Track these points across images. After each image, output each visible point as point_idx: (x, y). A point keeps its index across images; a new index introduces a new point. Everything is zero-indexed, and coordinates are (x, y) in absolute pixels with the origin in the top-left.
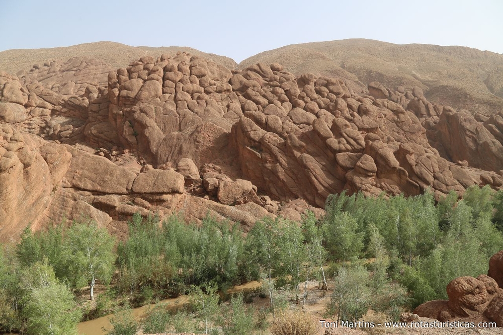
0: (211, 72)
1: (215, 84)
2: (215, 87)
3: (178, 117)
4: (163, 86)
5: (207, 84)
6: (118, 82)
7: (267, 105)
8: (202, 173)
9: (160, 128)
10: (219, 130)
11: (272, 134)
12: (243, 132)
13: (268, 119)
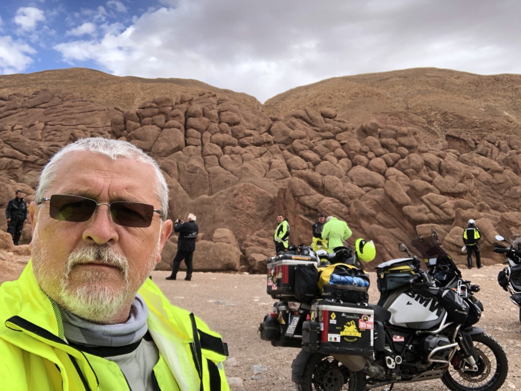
0: (245, 119)
1: (251, 135)
2: (252, 138)
3: (207, 177)
4: (186, 136)
5: (241, 135)
6: (125, 129)
7: (319, 162)
8: (243, 248)
9: (185, 190)
10: (262, 193)
11: (331, 200)
12: (295, 196)
13: (326, 180)
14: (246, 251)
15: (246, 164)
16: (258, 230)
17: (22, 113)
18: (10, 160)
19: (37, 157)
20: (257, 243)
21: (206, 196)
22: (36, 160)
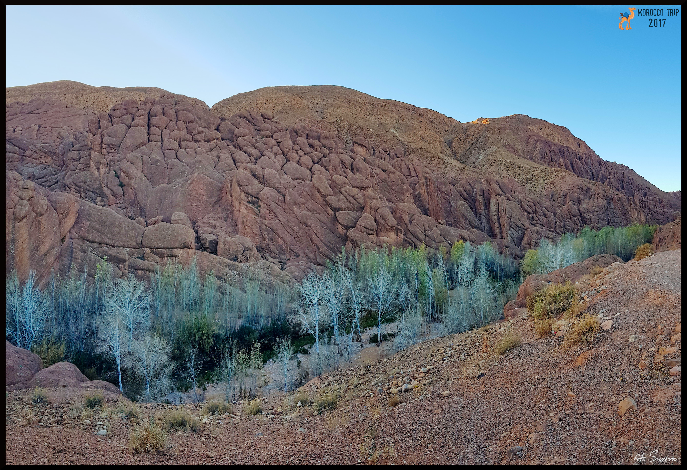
0: (198, 118)
1: (203, 132)
2: (203, 134)
3: (166, 168)
4: (149, 134)
5: (194, 132)
6: (100, 128)
7: (260, 158)
8: (196, 228)
9: (148, 179)
10: (212, 183)
11: (270, 189)
12: (240, 186)
13: (266, 172)
14: (199, 232)
15: (198, 158)
16: (208, 214)
20: (208, 225)
21: (164, 185)
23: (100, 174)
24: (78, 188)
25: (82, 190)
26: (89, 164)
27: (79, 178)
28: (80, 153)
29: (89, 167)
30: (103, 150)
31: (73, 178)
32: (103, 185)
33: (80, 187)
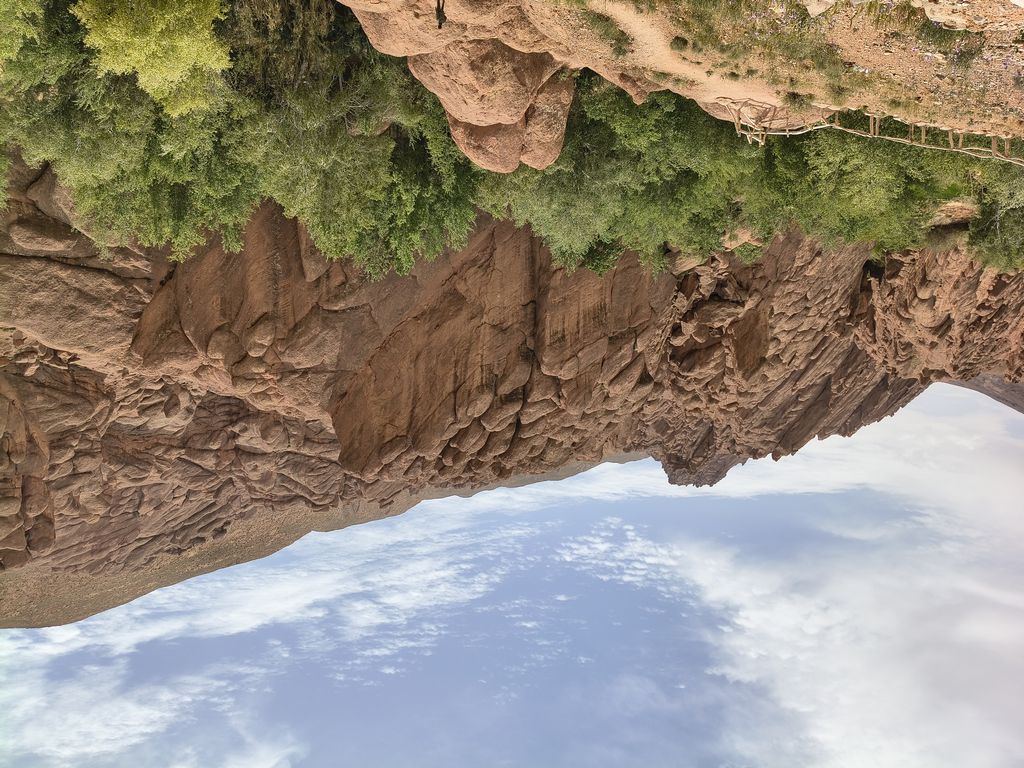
6: (27, 533)
17: (174, 524)
18: (205, 447)
19: (166, 457)
22: (165, 452)
23: (27, 429)
24: (79, 391)
25: (69, 389)
26: (54, 448)
27: (76, 415)
28: (74, 469)
29: (52, 442)
30: (19, 484)
31: (91, 413)
32: (18, 404)
33: (75, 395)
